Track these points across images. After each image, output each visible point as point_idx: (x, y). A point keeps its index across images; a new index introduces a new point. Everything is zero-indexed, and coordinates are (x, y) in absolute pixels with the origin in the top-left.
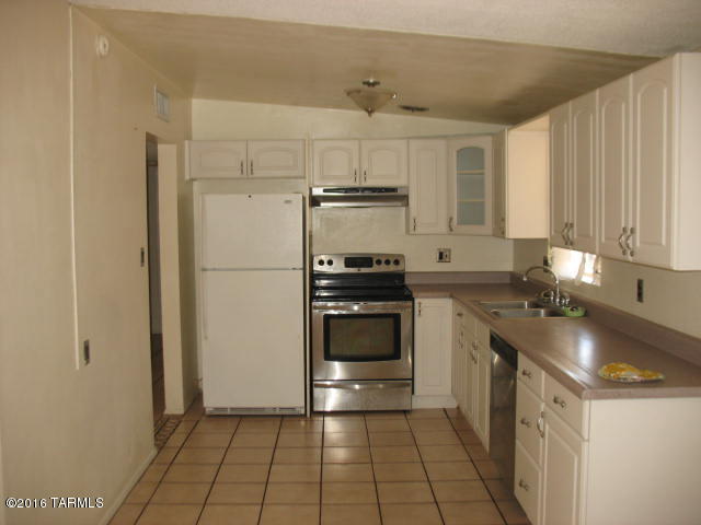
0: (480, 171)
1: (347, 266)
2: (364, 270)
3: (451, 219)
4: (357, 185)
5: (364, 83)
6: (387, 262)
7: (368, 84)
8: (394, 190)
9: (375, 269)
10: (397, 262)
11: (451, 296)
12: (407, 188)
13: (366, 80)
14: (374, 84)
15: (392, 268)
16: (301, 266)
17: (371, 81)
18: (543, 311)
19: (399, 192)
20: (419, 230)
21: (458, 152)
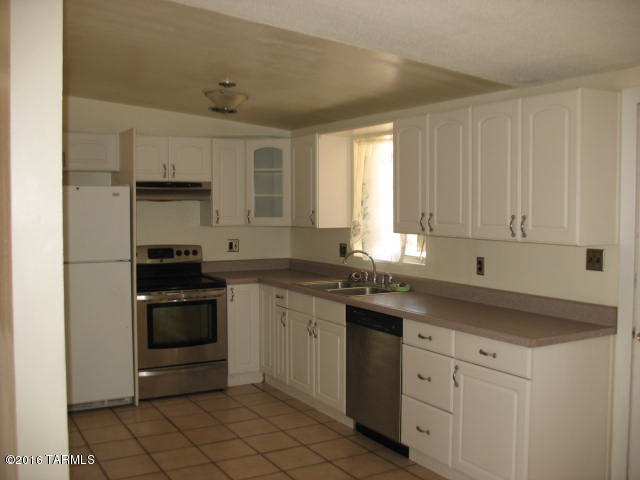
0: (278, 169)
1: (150, 257)
2: (166, 261)
3: (249, 212)
4: (166, 180)
5: (220, 84)
6: (187, 253)
7: (224, 85)
8: (199, 184)
9: (176, 259)
10: (195, 253)
11: (260, 282)
12: (209, 184)
13: (223, 81)
14: (229, 85)
15: (191, 258)
16: (129, 258)
17: (227, 82)
18: (368, 289)
19: (204, 187)
20: (221, 222)
21: (256, 152)
